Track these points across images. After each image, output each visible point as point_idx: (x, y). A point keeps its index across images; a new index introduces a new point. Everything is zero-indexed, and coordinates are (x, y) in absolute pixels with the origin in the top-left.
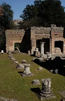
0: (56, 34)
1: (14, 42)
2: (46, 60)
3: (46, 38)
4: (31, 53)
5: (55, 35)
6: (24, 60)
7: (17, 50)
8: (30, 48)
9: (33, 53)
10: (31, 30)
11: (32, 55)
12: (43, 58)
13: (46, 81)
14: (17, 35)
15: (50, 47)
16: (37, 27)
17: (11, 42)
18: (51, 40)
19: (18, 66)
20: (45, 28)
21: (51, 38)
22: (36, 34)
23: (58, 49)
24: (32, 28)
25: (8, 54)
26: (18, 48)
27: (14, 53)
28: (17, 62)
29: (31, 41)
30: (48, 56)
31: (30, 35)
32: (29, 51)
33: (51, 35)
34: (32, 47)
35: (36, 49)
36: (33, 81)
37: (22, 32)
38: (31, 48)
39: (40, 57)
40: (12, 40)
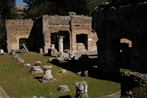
0: (78, 25)
1: (18, 37)
2: (68, 60)
3: (64, 30)
4: (44, 52)
5: (76, 26)
6: (39, 62)
7: (24, 48)
8: (42, 45)
9: (46, 52)
10: (43, 20)
11: (46, 55)
12: (63, 57)
13: (81, 85)
14: (22, 28)
15: (71, 43)
16: (51, 16)
17: (14, 37)
18: (71, 33)
19: (32, 69)
20: (62, 16)
21: (71, 30)
22: (50, 26)
23: (81, 45)
24: (44, 16)
25: (11, 54)
26: (24, 46)
27: (19, 52)
28: (29, 65)
29: (43, 35)
30: (70, 54)
31: (42, 27)
32: (41, 50)
33: (71, 26)
34: (45, 43)
35: (51, 46)
36: (60, 88)
37: (30, 23)
38: (44, 45)
39: (59, 56)
40: (16, 34)
